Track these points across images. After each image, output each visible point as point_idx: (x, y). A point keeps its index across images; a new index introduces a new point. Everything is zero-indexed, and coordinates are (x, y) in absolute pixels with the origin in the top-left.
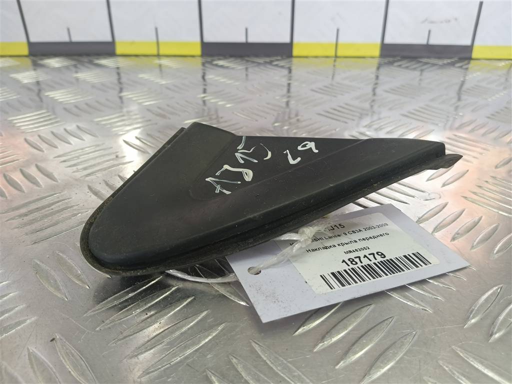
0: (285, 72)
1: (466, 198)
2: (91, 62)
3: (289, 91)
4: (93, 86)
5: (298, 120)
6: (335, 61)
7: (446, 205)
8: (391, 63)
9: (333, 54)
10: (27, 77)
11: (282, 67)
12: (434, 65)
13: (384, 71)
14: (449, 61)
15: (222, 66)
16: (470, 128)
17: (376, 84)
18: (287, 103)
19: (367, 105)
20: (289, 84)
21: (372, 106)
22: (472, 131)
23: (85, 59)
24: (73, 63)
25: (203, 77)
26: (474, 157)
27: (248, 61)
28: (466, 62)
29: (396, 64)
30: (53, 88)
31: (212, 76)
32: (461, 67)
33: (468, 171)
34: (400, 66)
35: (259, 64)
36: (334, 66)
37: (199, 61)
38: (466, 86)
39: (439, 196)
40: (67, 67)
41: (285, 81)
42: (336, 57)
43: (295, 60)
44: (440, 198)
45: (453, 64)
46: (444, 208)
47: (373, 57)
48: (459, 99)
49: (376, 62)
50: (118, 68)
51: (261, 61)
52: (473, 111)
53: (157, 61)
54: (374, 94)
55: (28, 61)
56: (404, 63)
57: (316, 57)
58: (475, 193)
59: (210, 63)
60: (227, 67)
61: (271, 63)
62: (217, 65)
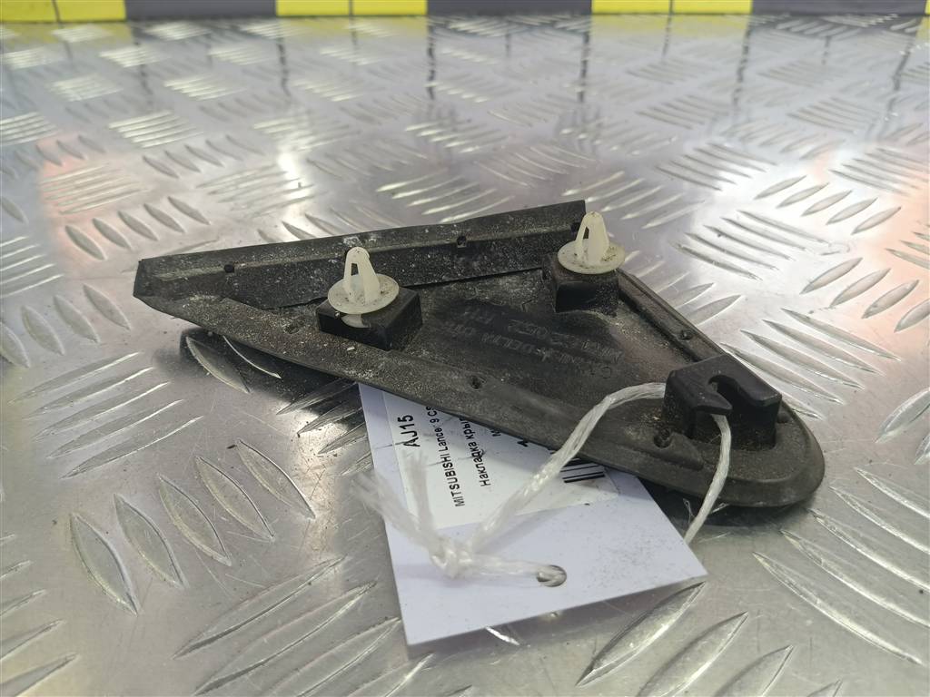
0: (579, 40)
1: (892, 251)
2: (235, 29)
3: (584, 73)
4: (245, 70)
5: (600, 126)
6: (669, 20)
7: (859, 261)
8: (772, 25)
9: (666, 8)
10: (127, 56)
11: (574, 32)
12: (850, 27)
13: (759, 38)
14: (880, 20)
15: (465, 33)
16: (908, 138)
17: (745, 61)
18: (581, 95)
19: (727, 98)
20: (585, 63)
21: (736, 100)
22: (914, 142)
23: (225, 25)
24: (205, 31)
25: (430, 52)
26: (913, 187)
27: (510, 22)
28: (913, 21)
29: (781, 26)
30: (175, 74)
31: (448, 49)
32: (902, 31)
33: (900, 208)
34: (788, 30)
35: (531, 27)
36: (668, 29)
37: (423, 23)
38: (910, 65)
39: (847, 248)
40: (194, 39)
41: (576, 57)
42: (672, 13)
43: (595, 20)
44: (849, 251)
45: (886, 26)
46: (854, 266)
47: (738, 14)
48: (897, 87)
49: (743, 23)
50: (280, 39)
51: (534, 20)
52: (917, 109)
53: (348, 25)
54: (741, 79)
55: (125, 30)
56: (796, 25)
57: (635, 14)
58: (908, 244)
59: (444, 26)
60: (474, 34)
61: (552, 24)
62: (455, 31)
